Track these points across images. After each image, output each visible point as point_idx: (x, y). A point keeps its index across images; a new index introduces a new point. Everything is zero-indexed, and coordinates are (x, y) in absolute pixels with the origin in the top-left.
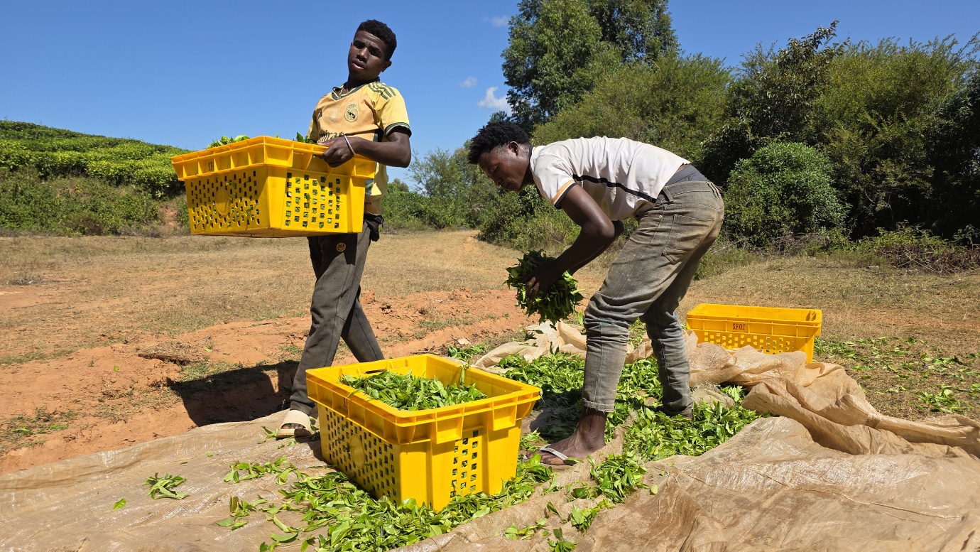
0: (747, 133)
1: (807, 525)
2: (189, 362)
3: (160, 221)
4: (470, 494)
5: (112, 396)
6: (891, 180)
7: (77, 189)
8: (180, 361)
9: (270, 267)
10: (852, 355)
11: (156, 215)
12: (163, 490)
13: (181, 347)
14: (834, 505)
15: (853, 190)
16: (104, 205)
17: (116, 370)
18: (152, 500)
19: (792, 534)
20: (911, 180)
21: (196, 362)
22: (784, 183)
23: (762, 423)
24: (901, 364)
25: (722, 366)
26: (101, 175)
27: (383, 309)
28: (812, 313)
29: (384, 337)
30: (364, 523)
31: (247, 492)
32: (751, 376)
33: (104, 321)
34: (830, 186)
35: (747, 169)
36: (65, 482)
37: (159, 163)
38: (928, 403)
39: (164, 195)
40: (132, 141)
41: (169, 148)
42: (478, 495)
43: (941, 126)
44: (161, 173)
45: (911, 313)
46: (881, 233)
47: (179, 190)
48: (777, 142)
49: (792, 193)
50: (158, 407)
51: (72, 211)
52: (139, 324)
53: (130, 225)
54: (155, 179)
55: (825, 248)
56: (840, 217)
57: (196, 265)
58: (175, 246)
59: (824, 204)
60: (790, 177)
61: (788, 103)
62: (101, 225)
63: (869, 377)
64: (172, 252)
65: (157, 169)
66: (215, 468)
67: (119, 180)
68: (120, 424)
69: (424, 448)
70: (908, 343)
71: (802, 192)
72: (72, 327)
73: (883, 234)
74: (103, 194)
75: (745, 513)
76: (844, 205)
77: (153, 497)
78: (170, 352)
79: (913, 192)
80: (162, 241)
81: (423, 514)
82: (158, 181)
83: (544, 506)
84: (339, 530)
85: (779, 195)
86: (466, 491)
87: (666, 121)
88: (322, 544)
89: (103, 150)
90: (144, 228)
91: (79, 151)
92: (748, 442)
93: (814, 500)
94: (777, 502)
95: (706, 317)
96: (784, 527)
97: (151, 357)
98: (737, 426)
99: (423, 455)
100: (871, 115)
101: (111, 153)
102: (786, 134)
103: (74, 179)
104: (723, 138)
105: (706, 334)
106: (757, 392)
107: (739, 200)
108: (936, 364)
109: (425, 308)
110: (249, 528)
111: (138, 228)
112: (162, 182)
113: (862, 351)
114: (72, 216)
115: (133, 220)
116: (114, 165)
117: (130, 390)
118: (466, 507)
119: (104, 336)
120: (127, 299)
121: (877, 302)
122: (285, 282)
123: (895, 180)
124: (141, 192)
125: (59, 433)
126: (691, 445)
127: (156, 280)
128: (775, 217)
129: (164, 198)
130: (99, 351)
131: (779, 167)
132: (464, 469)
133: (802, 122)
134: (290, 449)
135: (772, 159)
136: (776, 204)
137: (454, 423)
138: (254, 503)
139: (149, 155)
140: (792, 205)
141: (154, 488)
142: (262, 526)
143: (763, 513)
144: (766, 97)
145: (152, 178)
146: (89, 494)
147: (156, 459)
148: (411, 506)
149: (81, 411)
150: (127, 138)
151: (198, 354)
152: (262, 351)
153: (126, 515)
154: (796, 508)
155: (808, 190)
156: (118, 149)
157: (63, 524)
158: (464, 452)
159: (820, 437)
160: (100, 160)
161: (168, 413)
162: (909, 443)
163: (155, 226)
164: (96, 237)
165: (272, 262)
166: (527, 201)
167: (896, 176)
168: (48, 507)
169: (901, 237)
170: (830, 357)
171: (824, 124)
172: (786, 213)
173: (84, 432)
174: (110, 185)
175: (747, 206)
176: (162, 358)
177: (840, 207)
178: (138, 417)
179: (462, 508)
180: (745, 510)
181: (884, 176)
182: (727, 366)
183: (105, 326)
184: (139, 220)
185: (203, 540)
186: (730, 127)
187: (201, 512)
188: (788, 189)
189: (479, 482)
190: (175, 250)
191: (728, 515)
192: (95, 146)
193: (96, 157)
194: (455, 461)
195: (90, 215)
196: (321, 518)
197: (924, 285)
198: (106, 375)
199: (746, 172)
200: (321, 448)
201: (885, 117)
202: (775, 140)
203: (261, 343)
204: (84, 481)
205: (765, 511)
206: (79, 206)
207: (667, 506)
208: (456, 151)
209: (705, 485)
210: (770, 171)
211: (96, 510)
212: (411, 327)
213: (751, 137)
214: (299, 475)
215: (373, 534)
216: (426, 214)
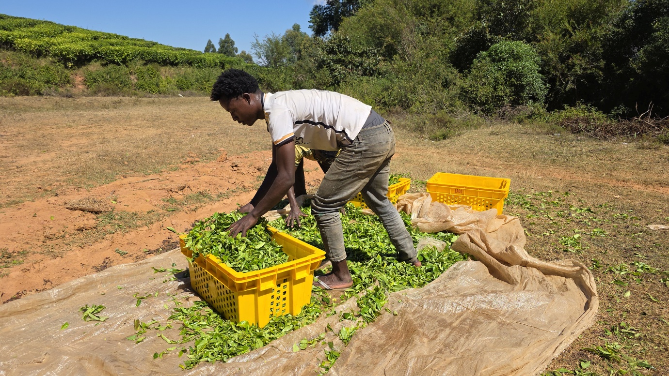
0: (486, 33)
1: (475, 340)
2: (101, 212)
3: (71, 85)
4: (282, 316)
5: (51, 238)
6: (578, 68)
7: (8, 61)
8: (94, 212)
9: (154, 126)
10: (528, 206)
11: (69, 80)
12: (91, 316)
13: (95, 201)
14: (493, 325)
15: (553, 75)
16: (29, 73)
17: (52, 219)
18: (85, 322)
19: (466, 345)
20: (590, 69)
21: (106, 212)
22: (508, 69)
23: (460, 265)
24: (556, 213)
25: (444, 221)
26: (25, 49)
27: (233, 167)
28: (504, 181)
29: (233, 189)
30: (217, 339)
31: (145, 316)
32: (460, 228)
33: (39, 174)
34: (538, 72)
35: (484, 58)
36: (28, 311)
37: (68, 40)
38: (563, 244)
39: (73, 66)
40: (46, 22)
41: (75, 28)
42: (287, 316)
43: (614, 32)
44: (70, 48)
45: (573, 170)
46: (566, 108)
47: (84, 62)
48: (505, 40)
49: (513, 77)
50: (83, 246)
51: (6, 77)
52: (65, 178)
53: (50, 88)
54: (66, 54)
55: (529, 117)
56: (543, 94)
57: (101, 123)
58: (84, 105)
59: (533, 85)
60: (512, 65)
61: (515, 12)
62: (28, 88)
63: (534, 224)
64: (82, 110)
65: (67, 46)
66: (122, 298)
67: (39, 53)
68: (58, 259)
69: (253, 292)
70: (565, 195)
71: (519, 76)
72: (17, 180)
73: (567, 109)
74: (28, 65)
75: (442, 330)
76: (545, 85)
77: (85, 320)
78: (88, 206)
79: (591, 78)
80: (74, 100)
81: (253, 330)
82: (68, 55)
83: (325, 325)
84: (201, 344)
85: (504, 78)
86: (279, 313)
87: (434, 21)
88: (191, 353)
89: (25, 30)
90: (60, 90)
91: (7, 30)
92: (450, 278)
93: (482, 321)
94: (461, 323)
95: (438, 185)
96: (462, 340)
97: (75, 209)
98: (446, 265)
99: (253, 296)
100: (569, 22)
101: (31, 32)
102: (512, 34)
103: (5, 52)
104: (470, 36)
105: (438, 195)
106: (462, 240)
107: (477, 81)
108: (578, 212)
109: (261, 166)
110: (147, 342)
111: (56, 90)
112: (71, 56)
113: (535, 202)
114: (6, 81)
115: (52, 83)
116: (34, 42)
117: (63, 233)
118: (278, 324)
119: (41, 188)
120: (53, 155)
121: (554, 161)
122: (165, 140)
123: (580, 69)
124: (56, 63)
125: (19, 267)
126: (417, 278)
127: (72, 137)
128: (500, 94)
129: (74, 67)
130: (39, 203)
131: (505, 58)
132: (278, 301)
133: (524, 25)
134: (171, 283)
135: (501, 53)
136: (501, 84)
137: (272, 278)
138: (149, 323)
139: (60, 34)
140: (512, 85)
141: (86, 314)
142: (154, 341)
143: (452, 330)
144: (501, 7)
145: (64, 53)
146: (44, 318)
147: (85, 292)
148: (245, 326)
149: (32, 250)
150: (42, 20)
151: (107, 206)
152: (151, 203)
153: (69, 333)
154: (471, 326)
155: (523, 75)
156: (36, 29)
157: (31, 341)
158: (278, 291)
159: (493, 271)
160: (24, 37)
161: (90, 250)
162: (544, 276)
163: (68, 88)
164: (25, 97)
165: (155, 121)
166: (336, 76)
167: (581, 66)
168: (19, 328)
169: (577, 112)
170: (515, 207)
171: (538, 28)
172: (508, 91)
173: (35, 266)
174: (33, 58)
175: (482, 85)
176: (83, 210)
177: (543, 87)
178: (70, 254)
179: (276, 325)
180: (442, 328)
181: (574, 65)
182: (446, 221)
183: (40, 179)
184: (56, 84)
185: (119, 351)
186: (475, 28)
187: (117, 331)
188: (510, 74)
189: (287, 307)
190: (84, 107)
191: (432, 331)
192: (19, 26)
193: (20, 35)
194: (273, 297)
195: (19, 81)
196: (190, 334)
197: (585, 149)
198: (46, 223)
199: (483, 61)
200: (190, 283)
201: (579, 25)
202: (504, 38)
203: (150, 196)
204: (40, 309)
205: (454, 329)
206: (11, 73)
207: (398, 325)
208: (287, 32)
209: (423, 309)
210: (499, 61)
211: (50, 330)
212: (252, 181)
213: (488, 36)
214: (177, 303)
215: (222, 346)
216: (265, 81)
